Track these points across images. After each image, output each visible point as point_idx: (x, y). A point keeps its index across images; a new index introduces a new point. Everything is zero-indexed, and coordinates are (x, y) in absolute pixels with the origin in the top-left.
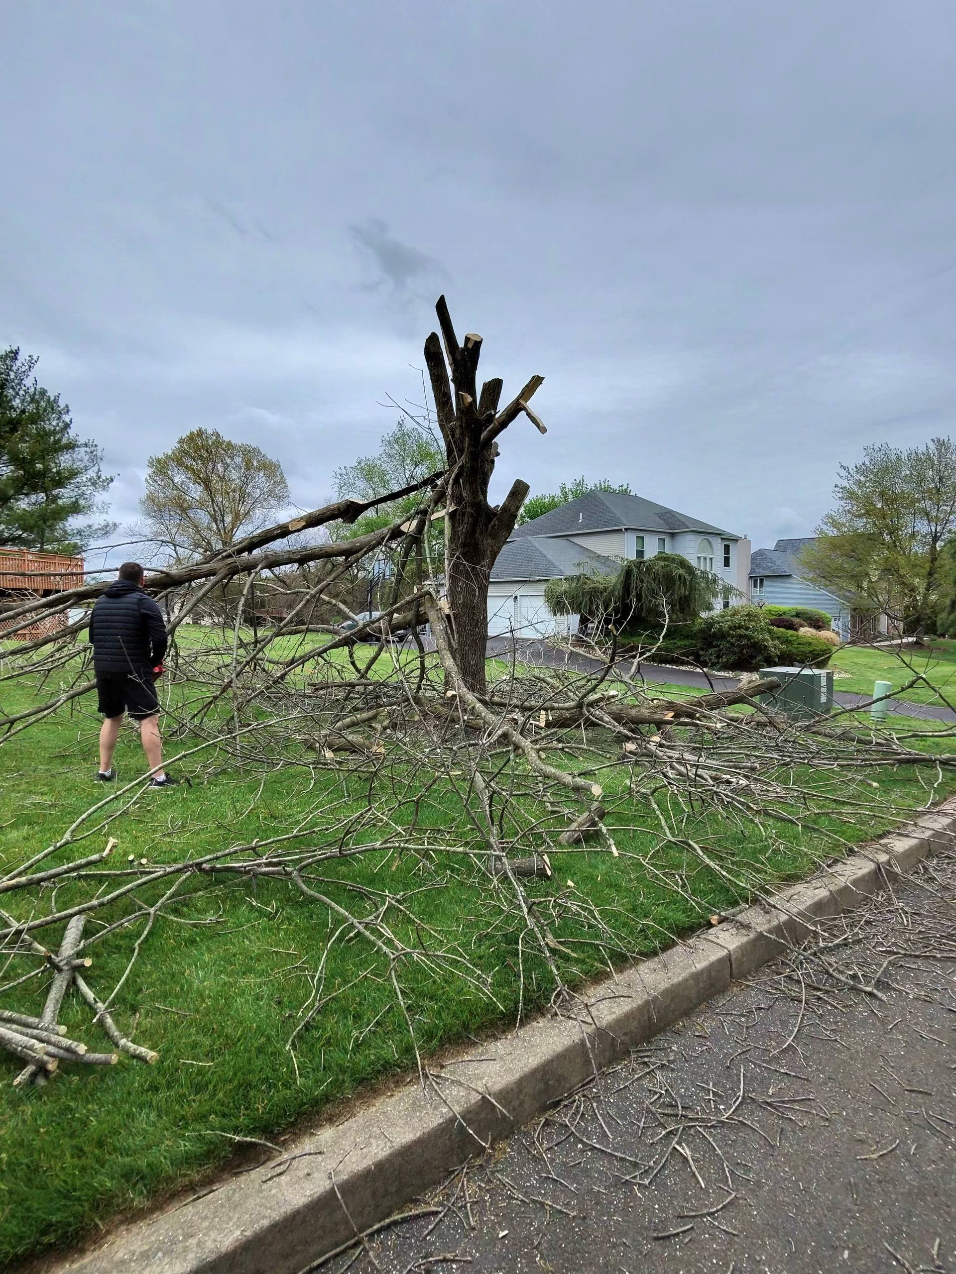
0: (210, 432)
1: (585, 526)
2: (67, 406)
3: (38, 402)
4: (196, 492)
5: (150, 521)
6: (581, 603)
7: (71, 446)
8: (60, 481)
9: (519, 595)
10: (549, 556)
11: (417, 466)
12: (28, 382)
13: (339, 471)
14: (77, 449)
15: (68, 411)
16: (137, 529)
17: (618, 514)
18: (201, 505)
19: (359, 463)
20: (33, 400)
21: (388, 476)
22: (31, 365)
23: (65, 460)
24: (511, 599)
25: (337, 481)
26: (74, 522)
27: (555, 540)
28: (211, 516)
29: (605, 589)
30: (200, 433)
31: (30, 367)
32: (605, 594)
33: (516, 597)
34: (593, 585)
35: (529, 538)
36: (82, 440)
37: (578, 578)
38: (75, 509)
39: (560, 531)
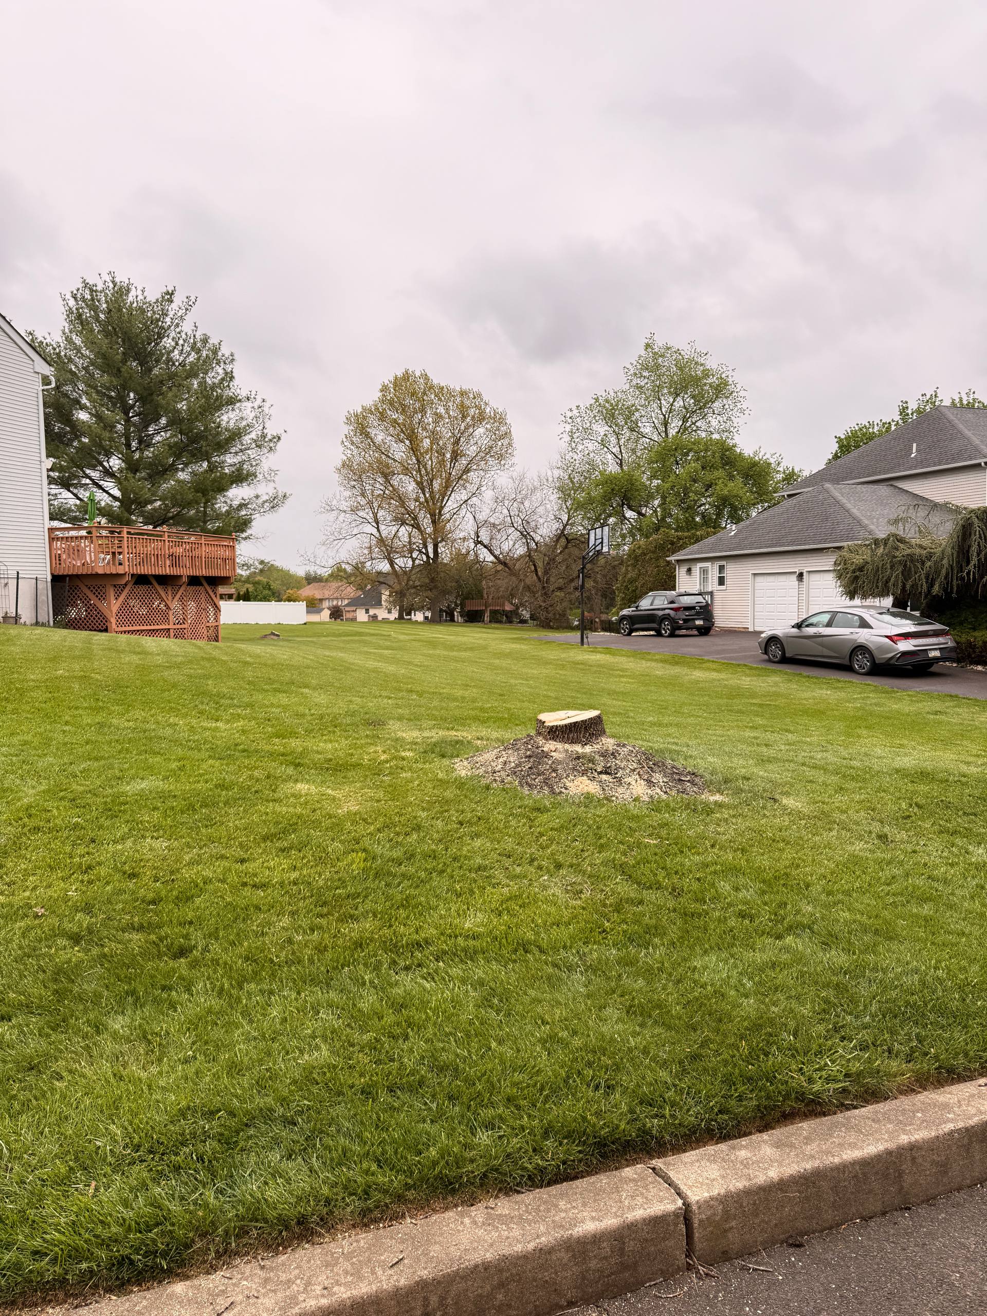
0: (418, 374)
1: (921, 464)
2: (232, 355)
3: (198, 351)
4: (399, 451)
5: (348, 493)
6: (889, 579)
7: (232, 401)
8: (223, 446)
9: (805, 571)
10: (855, 511)
11: (677, 395)
12: (187, 327)
13: (569, 414)
14: (238, 405)
15: (233, 360)
16: (334, 503)
17: (976, 441)
18: (406, 471)
19: (597, 400)
20: (193, 347)
21: (637, 414)
22: (189, 307)
23: (228, 418)
24: (794, 578)
25: (568, 428)
26: (237, 494)
27: (871, 486)
28: (417, 483)
29: (930, 556)
30: (406, 376)
31: (187, 310)
32: (928, 564)
33: (801, 575)
34: (909, 551)
35: (828, 485)
36: (243, 393)
37: (886, 541)
38: (240, 477)
39: (880, 473)
